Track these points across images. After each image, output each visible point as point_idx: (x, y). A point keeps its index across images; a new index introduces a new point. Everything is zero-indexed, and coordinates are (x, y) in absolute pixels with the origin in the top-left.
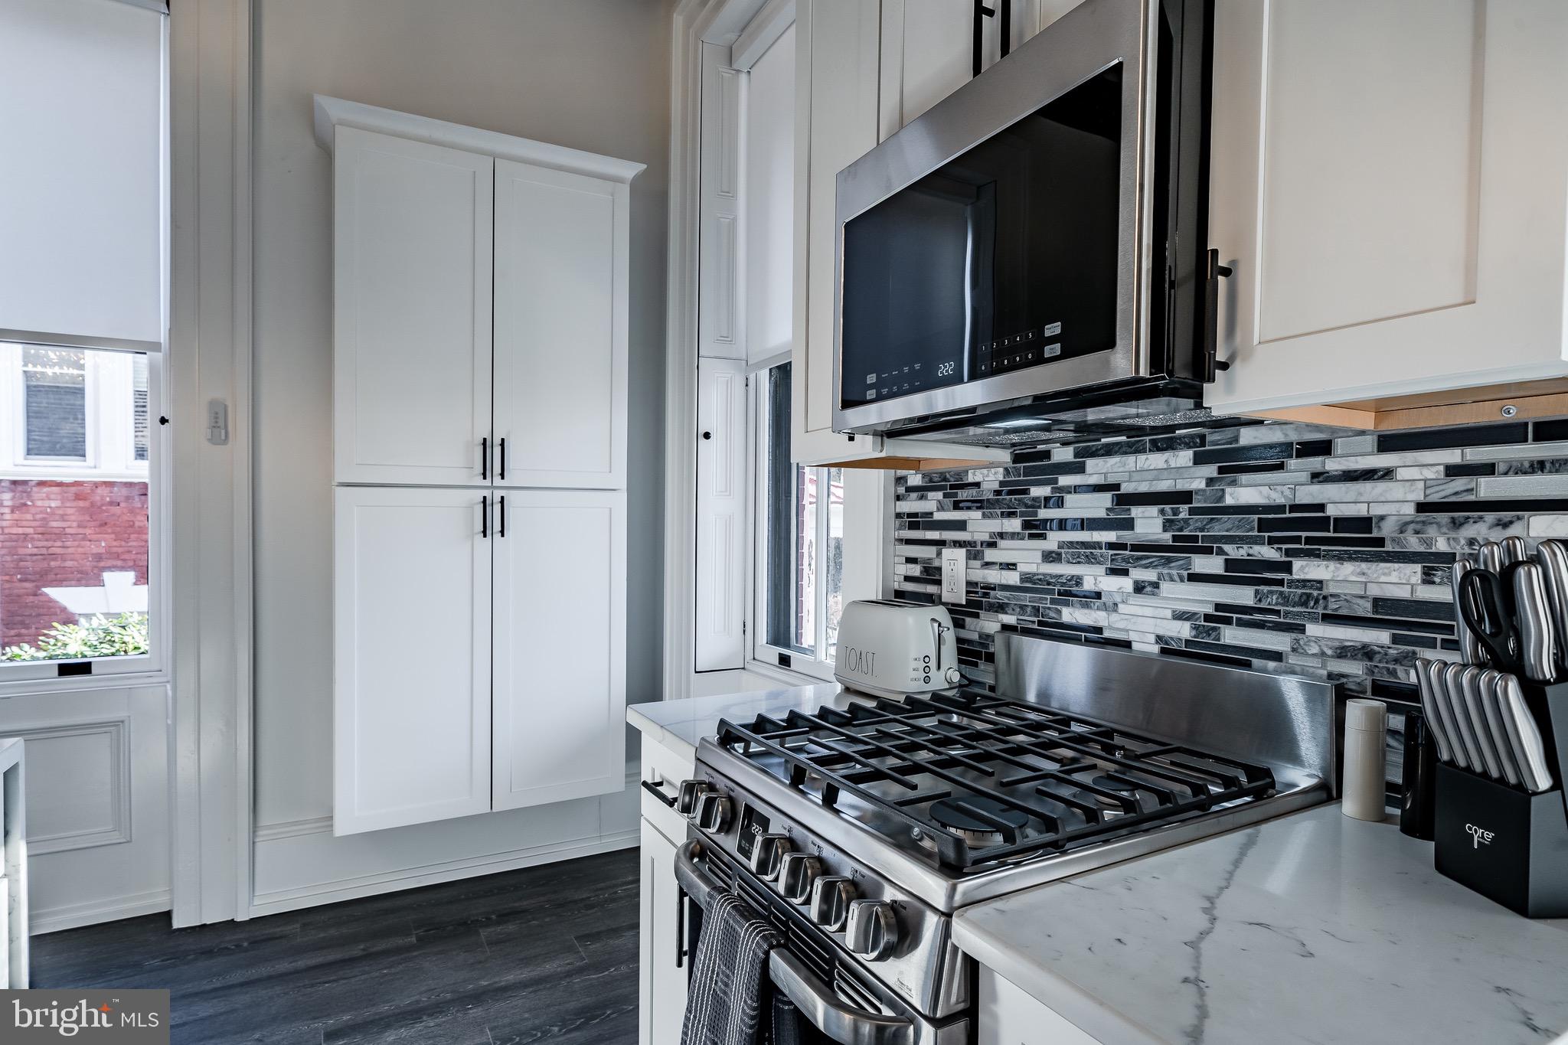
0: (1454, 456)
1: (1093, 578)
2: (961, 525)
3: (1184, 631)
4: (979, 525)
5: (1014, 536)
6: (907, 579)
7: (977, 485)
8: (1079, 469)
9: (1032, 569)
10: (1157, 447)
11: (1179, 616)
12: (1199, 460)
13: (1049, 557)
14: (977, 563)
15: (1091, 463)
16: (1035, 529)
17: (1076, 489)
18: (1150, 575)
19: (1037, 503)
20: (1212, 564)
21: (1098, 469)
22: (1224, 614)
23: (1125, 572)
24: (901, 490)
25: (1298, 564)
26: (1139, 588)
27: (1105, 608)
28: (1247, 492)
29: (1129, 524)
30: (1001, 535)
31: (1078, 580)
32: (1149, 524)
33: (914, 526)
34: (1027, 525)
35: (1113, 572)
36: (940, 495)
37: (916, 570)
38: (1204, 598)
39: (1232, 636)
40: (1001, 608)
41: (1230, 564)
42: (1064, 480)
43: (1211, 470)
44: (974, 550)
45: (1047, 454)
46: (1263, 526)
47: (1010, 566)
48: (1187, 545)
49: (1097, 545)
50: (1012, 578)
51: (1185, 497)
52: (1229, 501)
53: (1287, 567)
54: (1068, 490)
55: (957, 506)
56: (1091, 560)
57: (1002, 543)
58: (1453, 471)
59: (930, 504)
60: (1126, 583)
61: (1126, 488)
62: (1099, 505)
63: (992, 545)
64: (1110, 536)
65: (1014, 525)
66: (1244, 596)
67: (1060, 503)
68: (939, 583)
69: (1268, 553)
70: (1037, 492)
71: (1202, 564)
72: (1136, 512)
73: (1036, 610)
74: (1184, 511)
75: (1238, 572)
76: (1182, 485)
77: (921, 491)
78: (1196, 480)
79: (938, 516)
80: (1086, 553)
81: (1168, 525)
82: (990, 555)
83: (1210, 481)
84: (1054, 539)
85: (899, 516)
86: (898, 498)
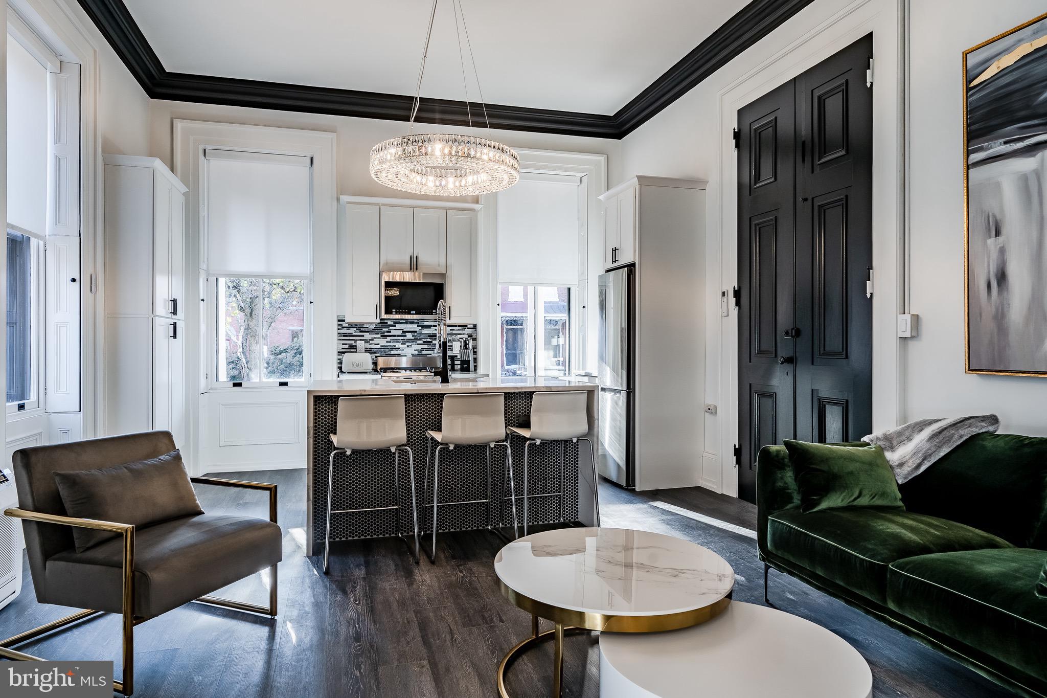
0: (451, 328)
1: (398, 345)
2: (363, 336)
3: (416, 352)
4: (367, 336)
5: (378, 338)
6: (342, 348)
7: (368, 328)
8: (395, 326)
9: (384, 344)
10: (410, 323)
11: (415, 350)
12: (418, 326)
13: (387, 342)
14: (368, 344)
15: (397, 325)
16: (384, 336)
17: (394, 330)
18: (410, 344)
19: (384, 332)
20: (421, 342)
21: (398, 327)
22: (423, 349)
23: (405, 344)
24: (341, 327)
25: (433, 341)
26: (408, 346)
27: (401, 350)
28: (426, 331)
29: (406, 336)
30: (375, 338)
31: (395, 346)
32: (409, 336)
33: (344, 336)
34: (381, 336)
35: (402, 344)
36: (355, 329)
37: (347, 346)
38: (420, 347)
39: (424, 352)
40: (375, 353)
41: (423, 342)
42: (391, 328)
43: (420, 328)
44: (366, 341)
45: (387, 323)
46: (429, 336)
47: (379, 344)
48: (416, 339)
49: (399, 339)
50: (379, 346)
51: (416, 332)
52: (423, 333)
53: (432, 342)
54: (392, 330)
55: (361, 332)
56: (397, 342)
57: (375, 339)
58: (451, 330)
59: (352, 331)
60: (406, 346)
61: (404, 330)
62: (400, 333)
63: (373, 340)
64: (402, 338)
65: (379, 336)
66: (426, 346)
67: (390, 332)
68: (356, 349)
69: (429, 340)
70: (384, 329)
71: (419, 342)
72: (407, 334)
73: (385, 352)
74: (416, 333)
75: (425, 343)
76: (415, 330)
77: (348, 328)
78: (418, 329)
79: (354, 334)
80: (397, 341)
81: (413, 336)
82: (371, 342)
83: (420, 329)
84: (389, 339)
85: (338, 333)
86: (338, 329)
